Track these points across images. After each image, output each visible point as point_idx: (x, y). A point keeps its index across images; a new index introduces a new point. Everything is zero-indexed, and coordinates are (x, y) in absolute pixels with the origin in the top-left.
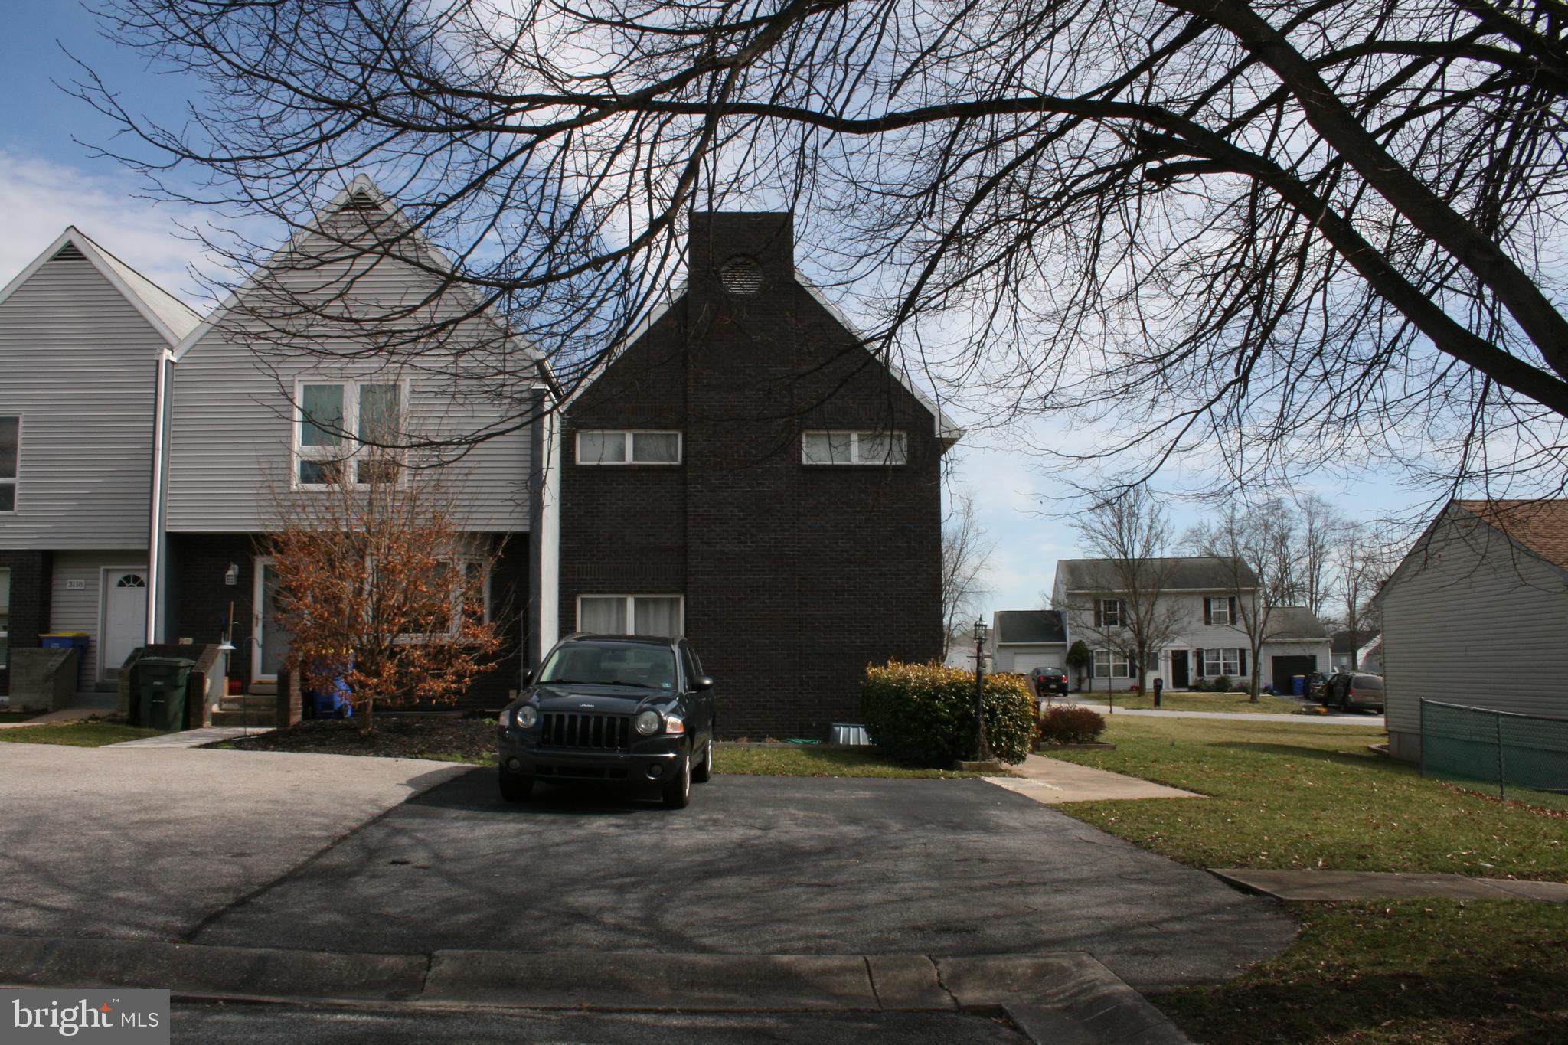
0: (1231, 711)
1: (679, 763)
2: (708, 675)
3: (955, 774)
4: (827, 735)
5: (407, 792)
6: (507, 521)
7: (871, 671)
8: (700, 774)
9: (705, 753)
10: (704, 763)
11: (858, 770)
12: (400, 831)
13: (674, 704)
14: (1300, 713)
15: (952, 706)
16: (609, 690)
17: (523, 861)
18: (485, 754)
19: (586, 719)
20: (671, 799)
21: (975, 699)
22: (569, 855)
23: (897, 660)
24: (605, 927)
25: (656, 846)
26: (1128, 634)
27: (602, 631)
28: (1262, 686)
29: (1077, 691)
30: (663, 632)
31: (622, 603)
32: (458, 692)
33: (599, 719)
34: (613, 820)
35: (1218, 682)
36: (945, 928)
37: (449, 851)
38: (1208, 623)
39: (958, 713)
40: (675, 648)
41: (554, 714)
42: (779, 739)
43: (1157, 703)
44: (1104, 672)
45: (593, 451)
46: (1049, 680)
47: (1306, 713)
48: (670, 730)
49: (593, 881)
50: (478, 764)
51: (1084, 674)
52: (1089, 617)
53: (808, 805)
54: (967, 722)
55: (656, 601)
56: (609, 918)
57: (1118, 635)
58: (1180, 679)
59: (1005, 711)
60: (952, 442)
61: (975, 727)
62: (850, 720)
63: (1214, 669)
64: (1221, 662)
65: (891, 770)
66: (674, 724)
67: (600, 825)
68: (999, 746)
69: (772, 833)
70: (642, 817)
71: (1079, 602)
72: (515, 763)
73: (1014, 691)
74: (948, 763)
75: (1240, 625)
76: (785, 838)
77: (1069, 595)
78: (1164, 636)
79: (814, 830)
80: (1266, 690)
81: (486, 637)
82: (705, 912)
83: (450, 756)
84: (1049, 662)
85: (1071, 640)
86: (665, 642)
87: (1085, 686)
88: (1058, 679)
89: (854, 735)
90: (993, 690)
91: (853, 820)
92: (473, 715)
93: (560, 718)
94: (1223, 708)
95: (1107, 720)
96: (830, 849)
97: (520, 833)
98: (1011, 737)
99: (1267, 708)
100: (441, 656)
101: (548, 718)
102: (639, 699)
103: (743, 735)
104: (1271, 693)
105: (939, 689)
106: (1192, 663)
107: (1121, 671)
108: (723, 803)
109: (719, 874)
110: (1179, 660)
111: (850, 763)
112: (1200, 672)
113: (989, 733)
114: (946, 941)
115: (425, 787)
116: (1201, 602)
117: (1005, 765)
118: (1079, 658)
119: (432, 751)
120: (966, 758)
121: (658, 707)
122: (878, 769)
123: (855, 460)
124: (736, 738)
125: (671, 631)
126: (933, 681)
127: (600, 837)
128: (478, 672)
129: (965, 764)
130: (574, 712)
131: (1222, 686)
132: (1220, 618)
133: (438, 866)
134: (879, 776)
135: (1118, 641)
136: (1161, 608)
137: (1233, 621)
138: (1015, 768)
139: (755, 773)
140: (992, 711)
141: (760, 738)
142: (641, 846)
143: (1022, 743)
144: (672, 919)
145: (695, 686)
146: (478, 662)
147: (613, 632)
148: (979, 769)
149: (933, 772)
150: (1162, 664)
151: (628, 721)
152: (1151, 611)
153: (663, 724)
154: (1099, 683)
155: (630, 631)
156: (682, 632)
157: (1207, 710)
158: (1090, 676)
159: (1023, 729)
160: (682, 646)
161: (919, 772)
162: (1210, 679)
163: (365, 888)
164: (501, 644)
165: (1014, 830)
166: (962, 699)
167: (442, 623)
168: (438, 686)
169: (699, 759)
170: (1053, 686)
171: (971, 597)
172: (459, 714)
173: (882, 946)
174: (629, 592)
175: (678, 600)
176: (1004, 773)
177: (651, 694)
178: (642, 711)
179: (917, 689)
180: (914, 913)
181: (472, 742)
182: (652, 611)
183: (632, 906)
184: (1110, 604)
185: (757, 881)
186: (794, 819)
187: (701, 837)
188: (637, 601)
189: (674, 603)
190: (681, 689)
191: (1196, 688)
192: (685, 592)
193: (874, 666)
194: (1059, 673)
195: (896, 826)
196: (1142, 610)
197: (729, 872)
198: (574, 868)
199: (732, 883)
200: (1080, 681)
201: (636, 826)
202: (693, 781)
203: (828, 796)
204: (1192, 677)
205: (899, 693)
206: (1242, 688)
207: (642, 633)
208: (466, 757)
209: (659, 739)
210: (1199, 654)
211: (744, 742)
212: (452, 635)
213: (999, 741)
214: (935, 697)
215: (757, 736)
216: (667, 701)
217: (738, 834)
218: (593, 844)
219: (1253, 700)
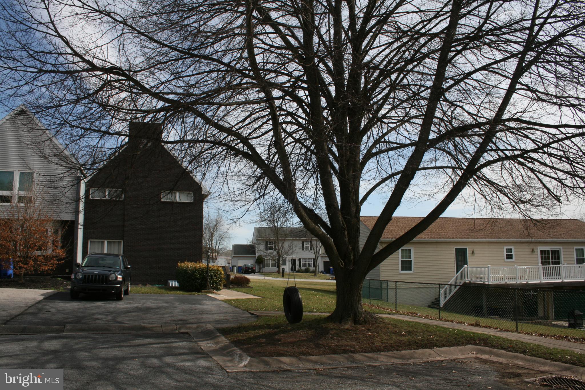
0: (307, 279)
1: (120, 288)
2: (129, 265)
3: (200, 293)
4: (166, 284)
5: (42, 298)
6: (68, 217)
7: (179, 264)
8: (126, 293)
9: (128, 287)
10: (128, 289)
11: (172, 292)
12: (45, 305)
13: (120, 272)
14: (329, 279)
15: (200, 275)
16: (102, 268)
17: (81, 310)
18: (61, 288)
19: (96, 276)
20: (119, 298)
21: (207, 272)
22: (92, 309)
23: (188, 261)
24: (104, 321)
25: (114, 308)
26: (275, 253)
27: (97, 252)
28: (320, 271)
29: (259, 272)
30: (116, 253)
31: (103, 243)
32: (52, 270)
33: (99, 276)
34: (103, 302)
35: (306, 269)
36: (181, 320)
37: (61, 309)
38: (303, 249)
39: (202, 276)
40: (120, 257)
41: (87, 275)
42: (151, 285)
43: (283, 276)
44: (268, 266)
45: (95, 195)
46: (249, 268)
47: (331, 280)
48: (118, 279)
49: (100, 314)
50: (60, 291)
51: (262, 266)
52: (262, 247)
53: (156, 300)
54: (204, 279)
55: (114, 242)
56: (105, 320)
57: (272, 253)
58: (293, 268)
59: (215, 276)
60: (207, 196)
61: (207, 280)
62: (173, 280)
63: (305, 265)
64: (307, 263)
65: (182, 292)
66: (120, 277)
67: (99, 303)
68: (213, 286)
69: (145, 305)
70: (111, 302)
71: (259, 242)
72: (75, 288)
73: (218, 270)
74: (199, 290)
75: (312, 251)
76: (148, 306)
77: (257, 240)
78: (287, 254)
79: (156, 304)
80: (321, 272)
81: (61, 252)
82: (128, 318)
83: (50, 289)
84: (249, 262)
85: (257, 255)
86: (118, 256)
87: (261, 271)
88: (252, 268)
89: (174, 284)
90: (212, 270)
91: (167, 303)
92: (55, 277)
93: (89, 276)
94: (305, 278)
95: (251, 280)
96: (159, 308)
97: (78, 305)
98: (217, 283)
99: (319, 278)
100: (47, 258)
101: (85, 276)
102: (110, 271)
103: (140, 283)
104: (323, 273)
105: (196, 270)
106: (297, 263)
107: (274, 266)
108: (133, 299)
109: (130, 312)
110: (293, 261)
111: (171, 291)
112: (300, 266)
113: (210, 282)
114: (180, 322)
115: (47, 296)
116: (301, 242)
117: (215, 291)
118: (260, 261)
119: (45, 287)
120: (204, 289)
121: (116, 273)
122: (178, 292)
123: (178, 200)
124: (138, 284)
125: (118, 252)
126: (195, 267)
127: (100, 306)
128: (58, 264)
129: (203, 291)
130: (93, 275)
131: (307, 271)
132: (307, 248)
133: (58, 311)
134: (178, 294)
135: (272, 255)
136: (286, 244)
137: (311, 250)
138: (218, 292)
139: (142, 293)
140: (212, 276)
141: (146, 284)
142: (111, 308)
143: (220, 285)
144: (119, 319)
145: (126, 268)
146: (57, 260)
147: (100, 252)
148: (207, 292)
149: (194, 293)
150: (287, 263)
151: (107, 276)
152: (282, 245)
153: (117, 277)
154: (266, 269)
155: (105, 252)
156: (122, 253)
157: (300, 278)
158: (264, 267)
159: (220, 281)
160: (122, 257)
161: (190, 293)
162: (303, 268)
163: (41, 316)
164: (66, 255)
165: (208, 305)
166: (203, 272)
167: (46, 250)
168: (46, 268)
169: (126, 288)
170: (250, 270)
171: (226, 239)
172: (49, 277)
173: (166, 323)
174: (105, 239)
175: (121, 242)
176: (214, 293)
177: (114, 270)
178: (111, 274)
179: (191, 270)
180: (175, 318)
181: (56, 285)
182: (112, 244)
183: (110, 317)
184: (271, 243)
185: (139, 313)
186: (151, 302)
187: (126, 306)
188: (108, 242)
189: (120, 242)
190: (122, 268)
191: (298, 271)
192: (123, 239)
193: (181, 263)
194: (252, 266)
195: (177, 304)
196: (280, 245)
197: (133, 312)
198: (94, 312)
199: (133, 314)
200: (260, 269)
201: (109, 304)
202: (124, 295)
203: (162, 298)
204: (297, 268)
205: (185, 271)
206: (313, 272)
207: (109, 253)
208: (55, 289)
209: (116, 281)
210: (300, 260)
211: (140, 285)
212: (50, 252)
213: (213, 285)
214: (195, 272)
215: (144, 284)
216: (118, 271)
217: (136, 305)
218: (98, 307)
219: (315, 275)
